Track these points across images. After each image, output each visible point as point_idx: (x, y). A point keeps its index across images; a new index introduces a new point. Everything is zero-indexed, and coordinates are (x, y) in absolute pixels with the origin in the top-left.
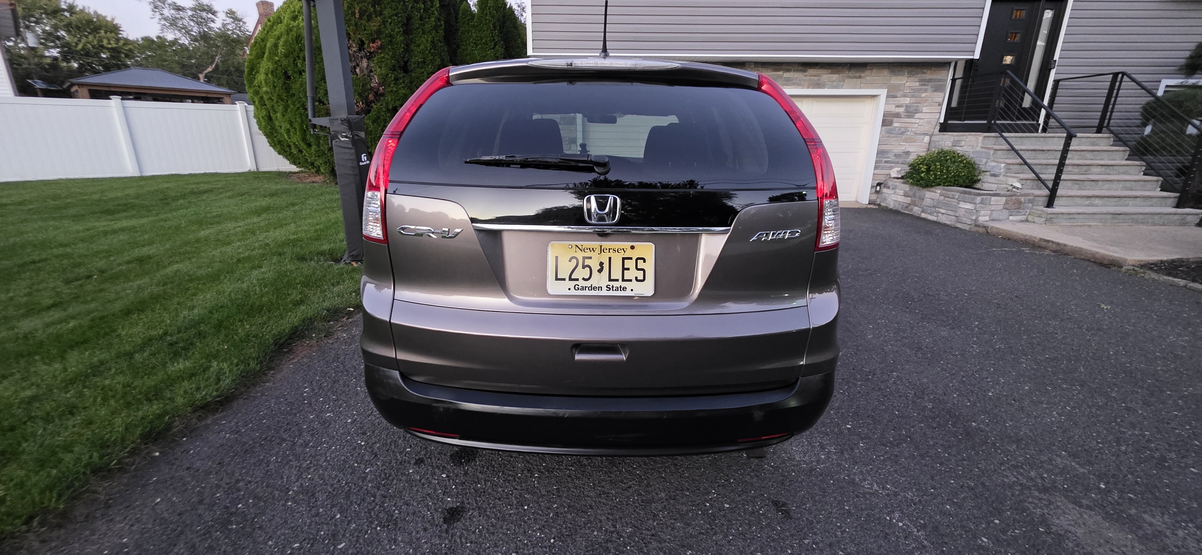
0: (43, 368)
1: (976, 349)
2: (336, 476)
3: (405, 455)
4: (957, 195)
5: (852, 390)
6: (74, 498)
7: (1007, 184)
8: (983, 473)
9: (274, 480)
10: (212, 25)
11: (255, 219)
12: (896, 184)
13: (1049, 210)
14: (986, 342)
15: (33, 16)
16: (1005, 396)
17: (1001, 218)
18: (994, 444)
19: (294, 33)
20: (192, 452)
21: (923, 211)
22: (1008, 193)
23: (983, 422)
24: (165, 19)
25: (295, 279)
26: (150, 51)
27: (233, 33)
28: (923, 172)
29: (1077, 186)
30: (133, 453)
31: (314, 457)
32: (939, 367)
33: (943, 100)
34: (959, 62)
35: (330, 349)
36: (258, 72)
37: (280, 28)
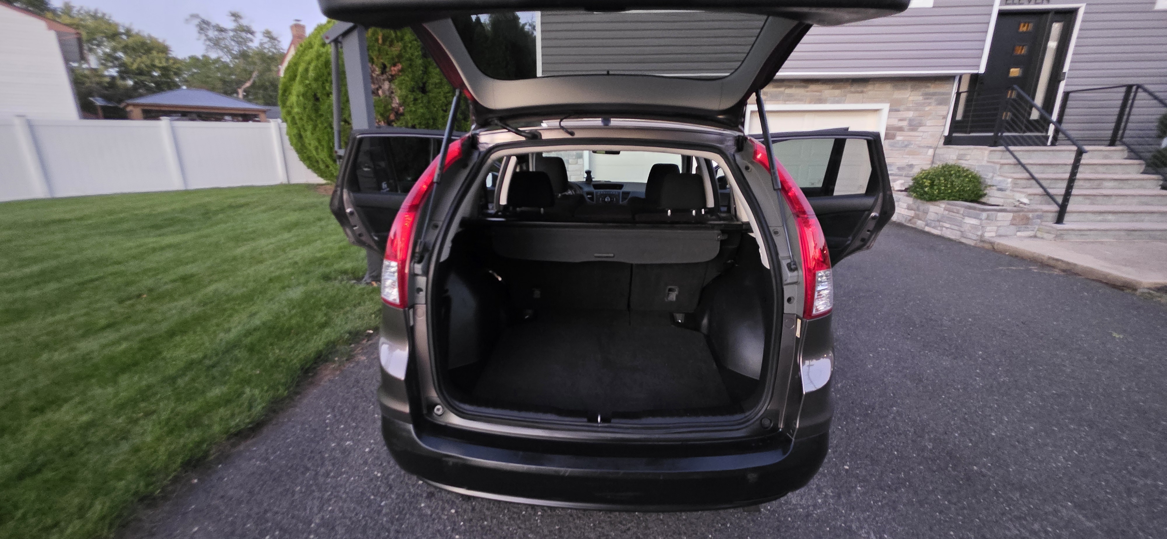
0: (98, 391)
1: (979, 383)
2: (355, 509)
3: (418, 488)
4: (962, 210)
5: (851, 427)
6: (124, 526)
7: (1013, 199)
8: (984, 525)
9: (298, 510)
10: (250, 44)
11: (286, 235)
12: (900, 197)
13: (1059, 226)
14: (991, 375)
15: (95, 39)
16: (1008, 437)
17: (1008, 233)
18: (996, 491)
19: (323, 59)
20: (226, 479)
21: (927, 225)
22: (1015, 209)
23: (985, 465)
24: (210, 40)
25: (320, 300)
26: (195, 69)
27: (270, 51)
28: (926, 186)
29: (1088, 201)
30: (176, 480)
31: (335, 488)
32: (941, 402)
33: (948, 113)
34: (963, 77)
35: (351, 372)
36: (290, 93)
37: (311, 54)
